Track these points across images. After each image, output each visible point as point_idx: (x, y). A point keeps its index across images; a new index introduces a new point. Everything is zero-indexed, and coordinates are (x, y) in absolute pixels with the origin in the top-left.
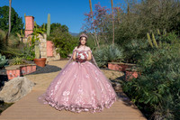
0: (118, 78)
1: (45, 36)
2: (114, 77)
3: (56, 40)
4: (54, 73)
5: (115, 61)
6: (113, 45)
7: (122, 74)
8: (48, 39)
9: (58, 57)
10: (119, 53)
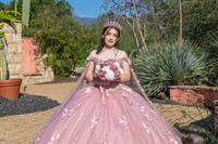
0: (197, 124)
1: (19, 27)
2: (186, 122)
3: (44, 37)
4: (39, 114)
5: (188, 82)
6: (181, 42)
7: (205, 114)
8: (25, 35)
9: (49, 75)
10: (195, 62)
